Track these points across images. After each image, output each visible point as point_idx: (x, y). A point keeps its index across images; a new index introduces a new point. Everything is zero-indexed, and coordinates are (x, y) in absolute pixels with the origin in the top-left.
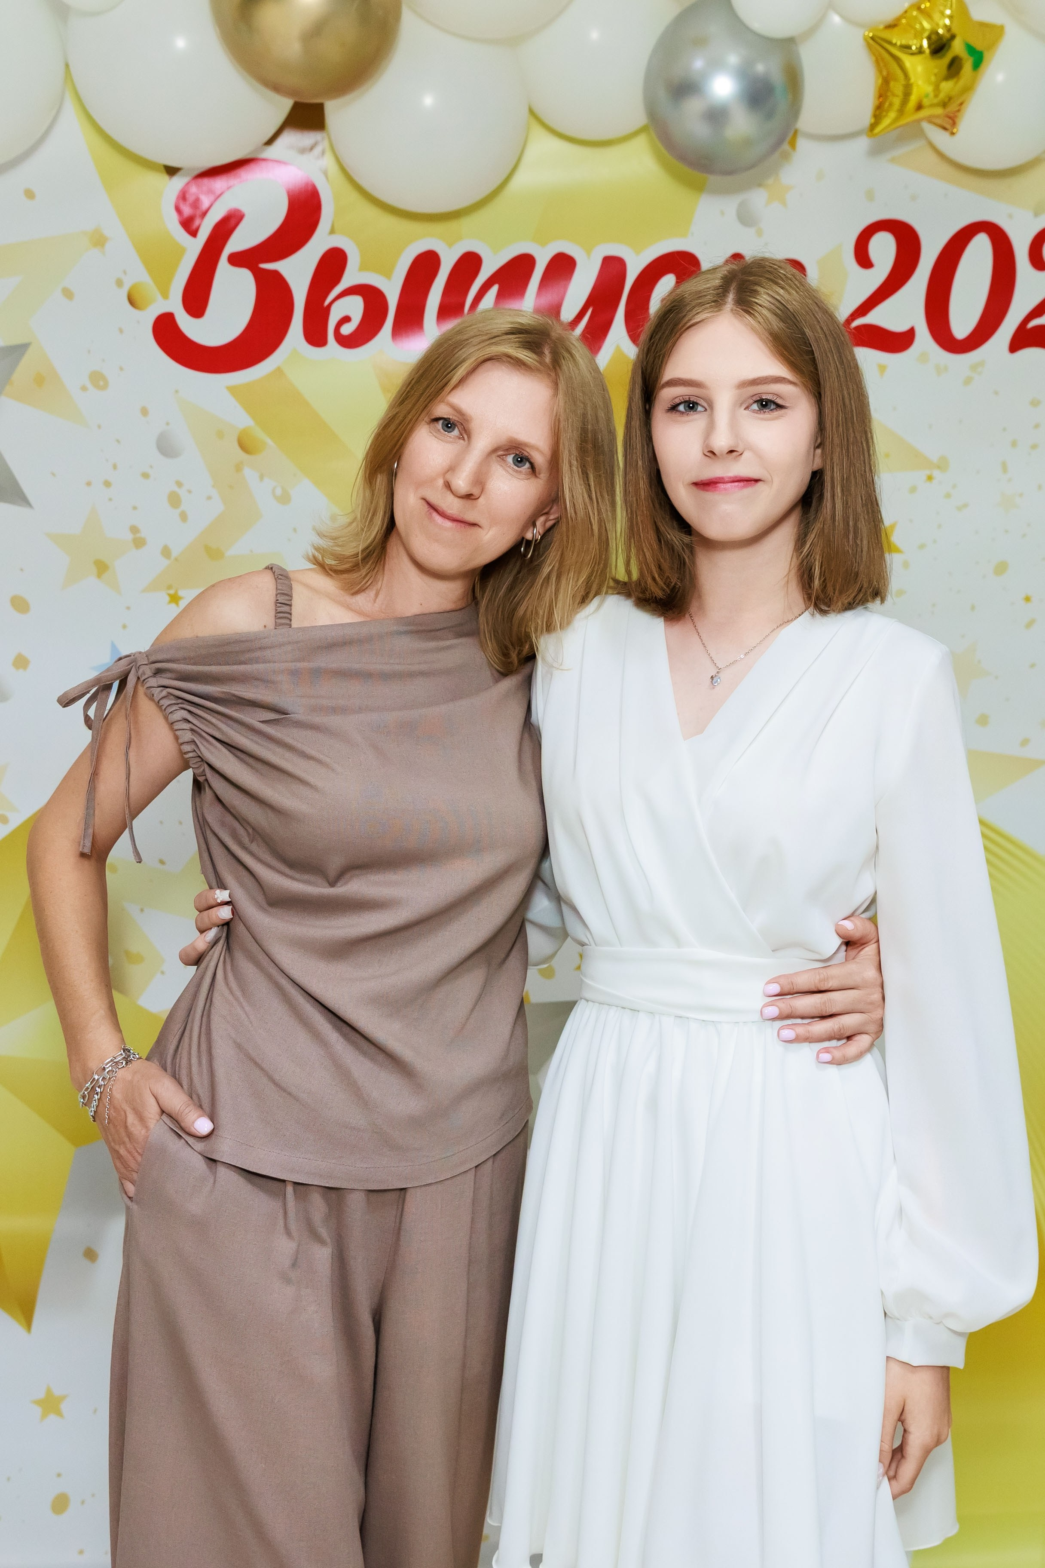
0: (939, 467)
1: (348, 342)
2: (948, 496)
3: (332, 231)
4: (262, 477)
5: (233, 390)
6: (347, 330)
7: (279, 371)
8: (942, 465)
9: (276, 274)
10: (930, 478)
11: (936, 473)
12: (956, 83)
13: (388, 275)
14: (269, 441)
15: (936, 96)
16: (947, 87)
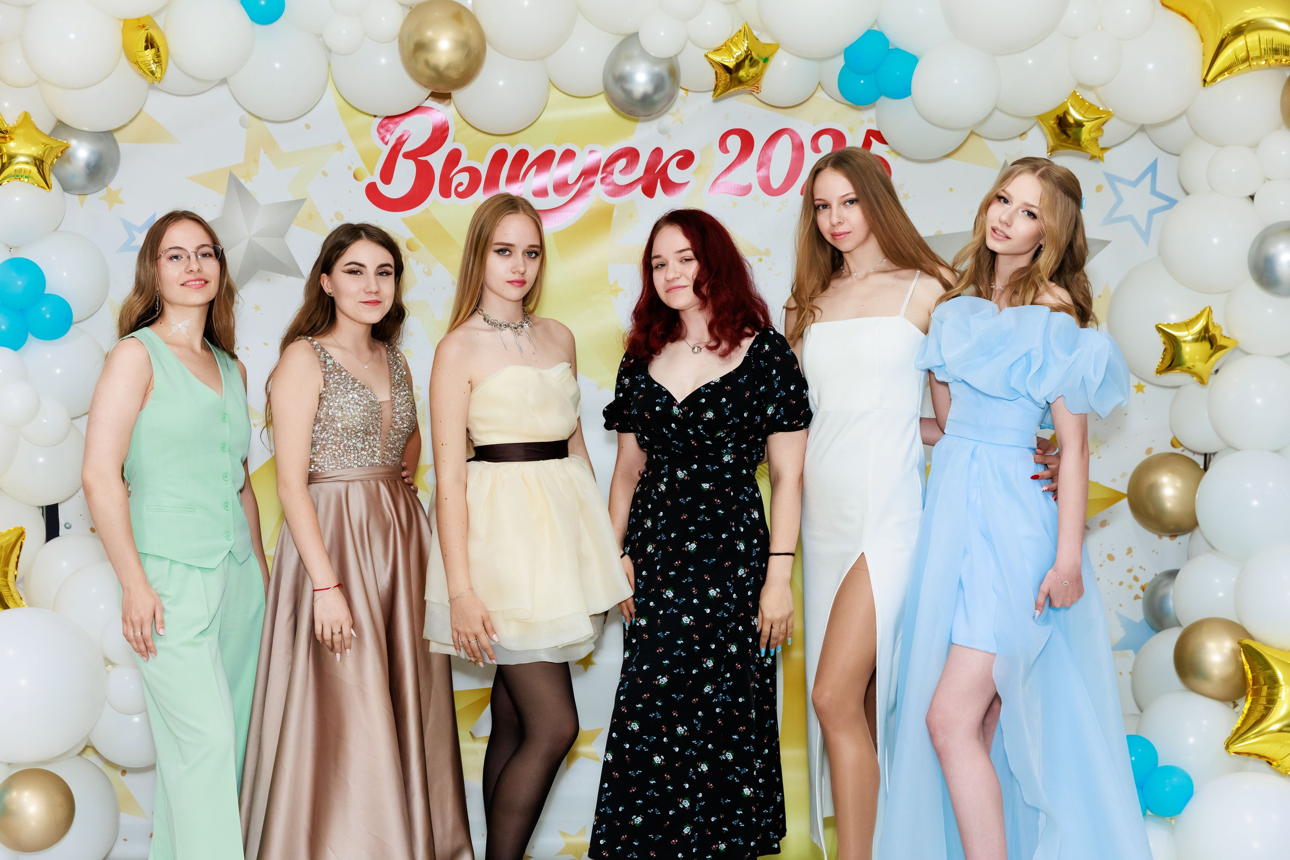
0: (765, 254)
1: (461, 195)
2: (770, 269)
3: (454, 141)
4: (418, 263)
5: (404, 220)
6: (461, 189)
7: (427, 210)
8: (767, 253)
9: (426, 162)
10: (761, 260)
11: (764, 257)
12: (758, 68)
13: (481, 161)
14: (422, 245)
15: (748, 76)
16: (753, 71)
